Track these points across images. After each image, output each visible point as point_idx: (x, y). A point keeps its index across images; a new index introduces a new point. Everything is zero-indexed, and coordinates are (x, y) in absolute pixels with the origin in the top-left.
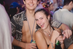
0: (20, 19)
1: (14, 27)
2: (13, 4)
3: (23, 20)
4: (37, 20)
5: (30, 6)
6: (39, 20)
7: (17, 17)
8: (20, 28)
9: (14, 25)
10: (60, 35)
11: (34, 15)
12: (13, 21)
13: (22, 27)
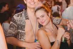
0: (21, 18)
1: (15, 27)
2: (19, 6)
3: (25, 19)
4: (38, 18)
5: (31, 4)
6: (40, 18)
7: (18, 16)
8: (23, 28)
9: (16, 25)
10: (65, 32)
11: (35, 14)
12: (14, 20)
13: (25, 26)
